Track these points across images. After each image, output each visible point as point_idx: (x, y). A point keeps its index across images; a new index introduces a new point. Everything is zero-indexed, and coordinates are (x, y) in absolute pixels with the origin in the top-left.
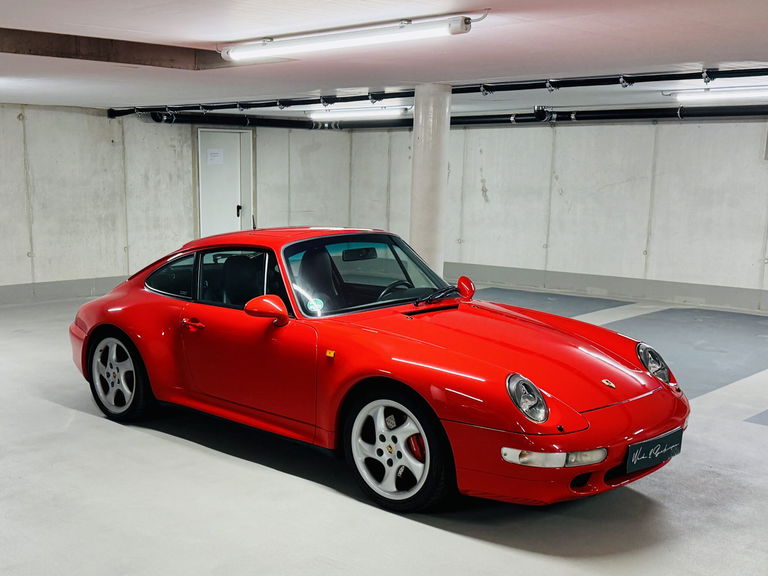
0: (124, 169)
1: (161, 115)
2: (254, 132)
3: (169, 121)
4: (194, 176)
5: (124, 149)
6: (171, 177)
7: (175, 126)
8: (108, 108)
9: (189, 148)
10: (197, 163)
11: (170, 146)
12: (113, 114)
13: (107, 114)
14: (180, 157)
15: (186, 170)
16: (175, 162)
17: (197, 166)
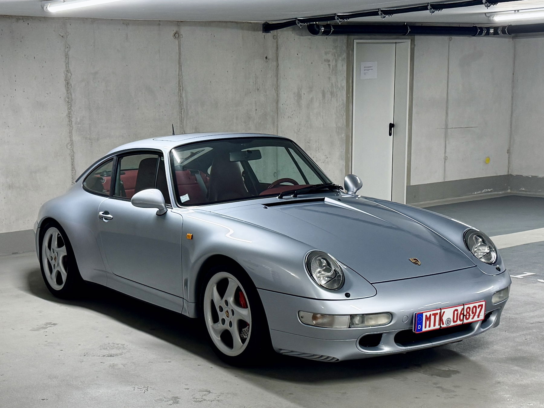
0: (277, 87)
1: (318, 26)
3: (326, 33)
4: (348, 92)
5: (278, 65)
7: (331, 38)
8: (263, 22)
9: (343, 62)
10: (351, 79)
11: (325, 60)
12: (268, 27)
13: (262, 28)
14: (334, 72)
15: (339, 86)
16: (329, 78)
17: (351, 82)
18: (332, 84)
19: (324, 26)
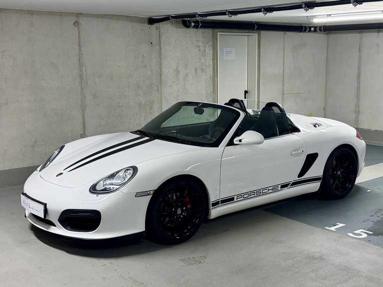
0: (160, 65)
1: (190, 22)
2: (259, 35)
3: (196, 27)
4: (214, 69)
5: (160, 49)
6: (196, 70)
7: (200, 31)
8: (148, 17)
9: (210, 48)
10: (216, 59)
11: (196, 46)
12: (152, 21)
13: (147, 22)
14: (203, 55)
15: (207, 65)
16: (200, 59)
17: (216, 61)
18: (202, 64)
19: (194, 22)
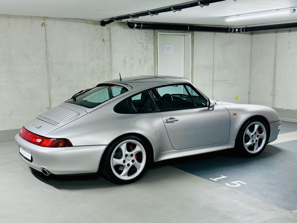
0: (111, 56)
1: (133, 24)
2: (193, 35)
3: (138, 27)
4: (154, 61)
5: (111, 45)
6: (140, 61)
8: (101, 20)
9: (152, 44)
10: (156, 53)
11: (140, 43)
12: (103, 23)
13: (100, 23)
14: (146, 49)
15: (149, 57)
16: (143, 52)
17: (156, 55)
18: (145, 56)
19: (137, 24)
